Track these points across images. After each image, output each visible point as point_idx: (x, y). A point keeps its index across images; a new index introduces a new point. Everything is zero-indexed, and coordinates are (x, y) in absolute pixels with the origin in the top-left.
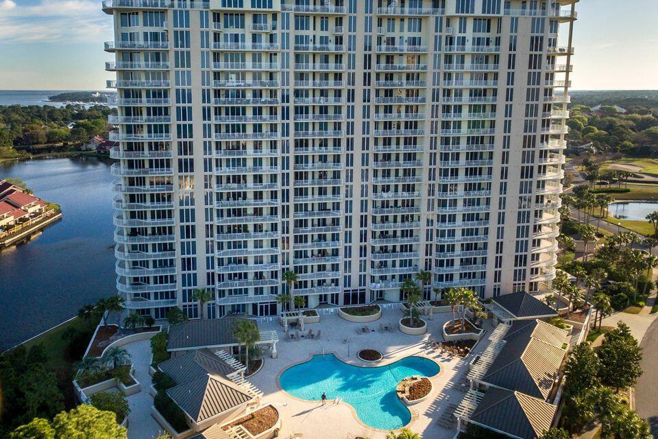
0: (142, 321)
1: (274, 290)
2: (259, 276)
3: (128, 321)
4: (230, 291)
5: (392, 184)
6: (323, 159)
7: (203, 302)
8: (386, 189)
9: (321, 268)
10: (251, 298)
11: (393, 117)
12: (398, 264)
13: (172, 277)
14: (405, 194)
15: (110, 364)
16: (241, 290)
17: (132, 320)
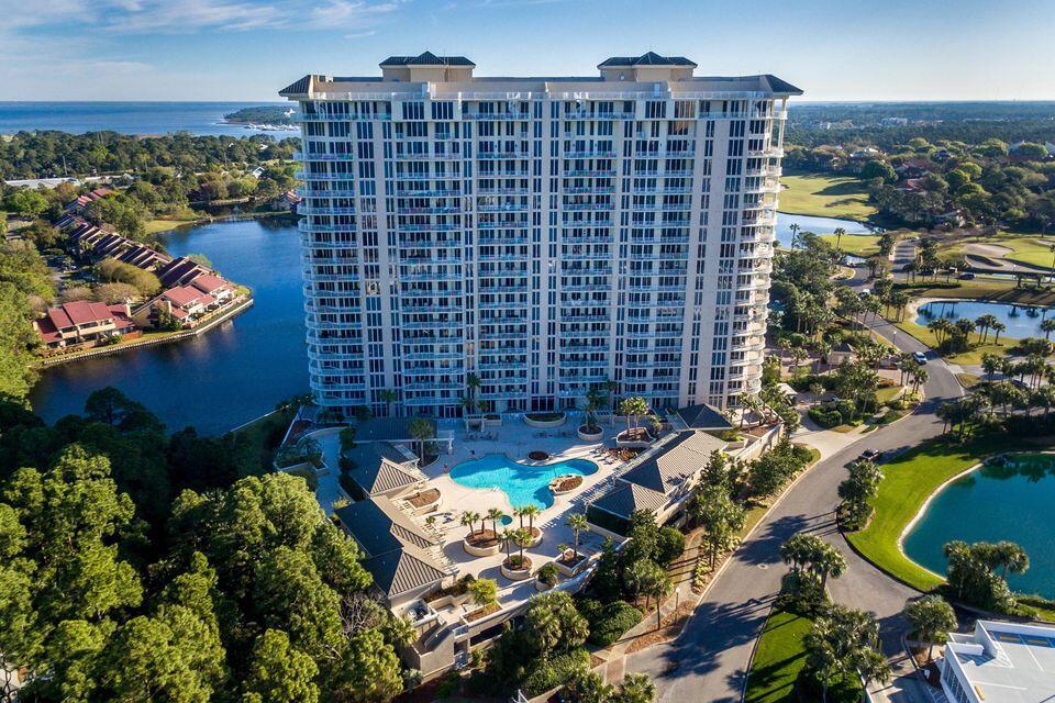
0: (333, 416)
1: (460, 393)
2: (445, 379)
3: (320, 416)
4: (418, 393)
5: (583, 292)
6: (510, 266)
7: (389, 401)
8: (576, 296)
9: (510, 374)
10: (438, 401)
11: (583, 225)
12: (588, 372)
13: (361, 377)
14: (595, 302)
15: (304, 451)
16: (428, 392)
17: (324, 416)
